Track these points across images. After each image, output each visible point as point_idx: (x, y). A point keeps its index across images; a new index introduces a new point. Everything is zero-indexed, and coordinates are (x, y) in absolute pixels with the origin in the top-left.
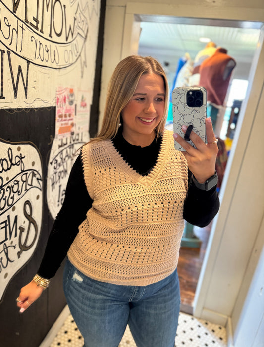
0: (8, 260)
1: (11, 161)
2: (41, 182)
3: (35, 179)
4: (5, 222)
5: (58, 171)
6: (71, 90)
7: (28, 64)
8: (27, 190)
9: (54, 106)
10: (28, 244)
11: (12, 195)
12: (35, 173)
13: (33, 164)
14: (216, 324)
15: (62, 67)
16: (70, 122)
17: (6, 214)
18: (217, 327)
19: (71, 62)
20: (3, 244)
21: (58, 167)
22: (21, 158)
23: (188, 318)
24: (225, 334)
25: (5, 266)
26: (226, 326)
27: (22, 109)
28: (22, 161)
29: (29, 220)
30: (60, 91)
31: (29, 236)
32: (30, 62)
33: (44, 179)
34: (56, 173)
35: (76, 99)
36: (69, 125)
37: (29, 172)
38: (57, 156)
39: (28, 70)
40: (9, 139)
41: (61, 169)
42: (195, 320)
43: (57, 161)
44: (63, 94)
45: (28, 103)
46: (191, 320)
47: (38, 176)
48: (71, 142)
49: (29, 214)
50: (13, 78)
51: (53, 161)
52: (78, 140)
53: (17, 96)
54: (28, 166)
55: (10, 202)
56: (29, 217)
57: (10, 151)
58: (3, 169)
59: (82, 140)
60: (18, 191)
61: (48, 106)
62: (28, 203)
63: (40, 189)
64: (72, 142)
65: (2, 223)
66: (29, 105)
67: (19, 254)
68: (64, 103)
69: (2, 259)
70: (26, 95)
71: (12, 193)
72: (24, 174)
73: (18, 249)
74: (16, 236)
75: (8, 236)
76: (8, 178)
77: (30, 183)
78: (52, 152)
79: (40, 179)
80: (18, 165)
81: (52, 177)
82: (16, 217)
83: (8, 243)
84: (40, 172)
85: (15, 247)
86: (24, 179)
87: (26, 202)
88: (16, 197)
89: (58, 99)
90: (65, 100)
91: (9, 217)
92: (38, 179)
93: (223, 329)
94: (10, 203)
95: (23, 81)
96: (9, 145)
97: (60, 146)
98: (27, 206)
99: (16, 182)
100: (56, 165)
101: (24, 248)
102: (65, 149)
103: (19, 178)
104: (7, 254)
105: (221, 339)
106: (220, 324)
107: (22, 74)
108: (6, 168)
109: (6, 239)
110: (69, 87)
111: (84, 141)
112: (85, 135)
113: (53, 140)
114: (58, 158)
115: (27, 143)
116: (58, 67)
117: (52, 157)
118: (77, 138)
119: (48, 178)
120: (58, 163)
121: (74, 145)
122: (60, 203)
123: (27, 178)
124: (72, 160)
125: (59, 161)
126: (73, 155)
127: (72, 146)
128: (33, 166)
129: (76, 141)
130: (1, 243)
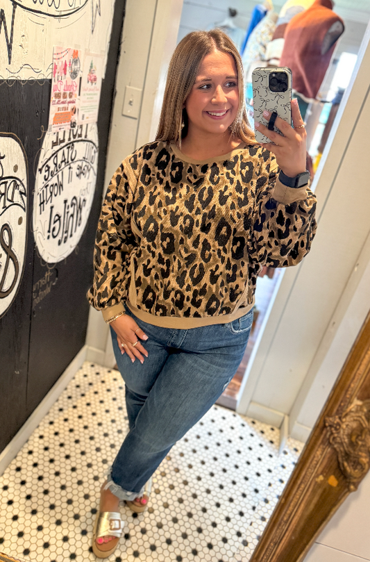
2: (25, 198)
3: (17, 192)
5: (50, 183)
6: (76, 53)
7: (15, 7)
8: (5, 208)
9: (49, 78)
12: (18, 182)
13: (16, 168)
14: (267, 424)
15: (63, 13)
16: (71, 106)
18: (269, 427)
19: (77, 5)
21: (50, 177)
23: (228, 413)
24: (277, 437)
26: (280, 428)
27: (3, 81)
29: (7, 253)
30: (58, 54)
31: (7, 276)
32: (17, 4)
33: (30, 193)
34: (46, 187)
35: (81, 69)
36: (69, 110)
37: (9, 181)
38: (49, 159)
39: (13, 17)
41: (54, 180)
42: (238, 417)
43: (49, 168)
44: (63, 60)
45: (12, 71)
46: (232, 417)
47: (21, 188)
48: (70, 139)
49: (8, 245)
51: (43, 166)
52: (80, 136)
54: (8, 171)
56: (7, 249)
59: (86, 137)
61: (41, 77)
62: (6, 227)
63: (24, 209)
64: (72, 140)
66: (12, 75)
68: (63, 75)
70: (10, 57)
72: (3, 183)
77: (10, 198)
78: (43, 152)
79: (25, 194)
81: (41, 192)
84: (25, 182)
86: (3, 191)
87: (3, 226)
89: (56, 67)
90: (65, 70)
92: (21, 193)
93: (277, 430)
95: (6, 34)
97: (54, 144)
98: (6, 233)
100: (47, 174)
102: (61, 149)
105: (272, 442)
106: (273, 425)
107: (5, 23)
110: (73, 48)
111: (89, 138)
112: (91, 129)
113: (45, 134)
114: (51, 164)
115: (9, 136)
116: (57, 14)
117: (42, 160)
118: (79, 132)
119: (35, 194)
120: (51, 170)
121: (75, 144)
122: (51, 234)
123: (6, 189)
124: (70, 168)
125: (52, 167)
126: (72, 160)
127: (71, 145)
128: (15, 171)
129: (78, 138)
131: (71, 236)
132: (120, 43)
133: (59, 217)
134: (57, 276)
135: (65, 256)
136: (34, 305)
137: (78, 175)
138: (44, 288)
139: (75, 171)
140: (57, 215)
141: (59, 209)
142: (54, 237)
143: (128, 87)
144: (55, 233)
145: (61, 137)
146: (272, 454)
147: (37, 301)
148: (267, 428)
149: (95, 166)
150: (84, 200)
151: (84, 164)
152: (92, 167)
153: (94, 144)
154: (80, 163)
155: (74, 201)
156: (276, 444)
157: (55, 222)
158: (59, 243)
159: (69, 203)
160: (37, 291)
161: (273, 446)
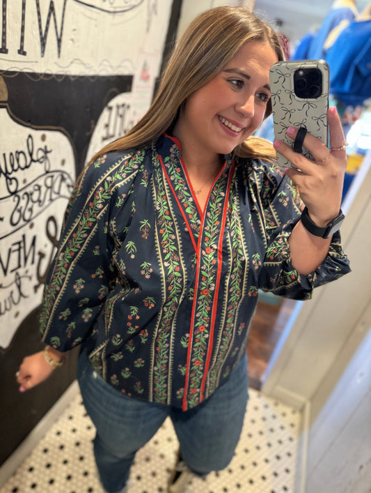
0: (21, 294)
1: (31, 155)
3: (64, 185)
4: (19, 243)
8: (51, 200)
11: (29, 206)
12: (65, 176)
13: (63, 162)
15: (118, 10)
17: (20, 233)
19: (134, 3)
20: (14, 273)
22: (46, 152)
25: (16, 302)
27: (51, 75)
28: (47, 158)
29: (52, 242)
37: (56, 175)
39: (64, 9)
40: (29, 122)
45: (62, 66)
47: (68, 181)
49: (53, 235)
50: (40, 21)
53: (46, 52)
54: (55, 165)
55: (27, 216)
56: (53, 239)
57: (30, 140)
58: (19, 167)
60: (39, 201)
61: (92, 73)
62: (52, 219)
65: (14, 244)
66: (62, 69)
67: (36, 288)
69: (12, 293)
70: (59, 51)
71: (30, 204)
72: (49, 177)
73: (35, 282)
74: (33, 262)
75: (22, 263)
76: (25, 181)
77: (57, 191)
78: (91, 146)
79: (72, 187)
80: (41, 163)
82: (34, 239)
83: (21, 271)
84: (73, 175)
85: (30, 277)
86: (49, 184)
87: (49, 218)
88: (36, 208)
91: (24, 236)
92: (68, 186)
95: (56, 27)
96: (28, 131)
97: (104, 139)
98: (51, 224)
99: (36, 188)
103: (41, 182)
104: (19, 287)
107: (55, 15)
108: (22, 165)
109: (19, 266)
113: (94, 129)
115: (56, 130)
116: (112, 10)
123: (53, 183)
128: (63, 165)
130: (12, 271)
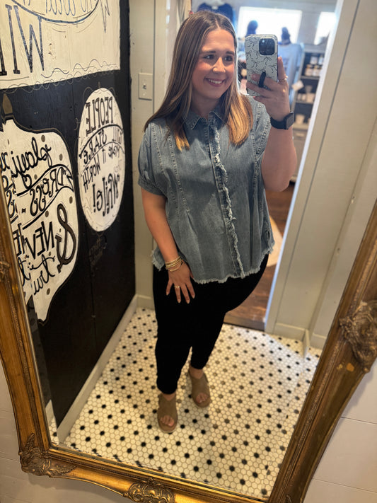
0: (49, 274)
1: (36, 154)
2: (72, 181)
3: (64, 176)
4: (40, 229)
5: (89, 165)
7: (40, 21)
8: (58, 191)
9: (76, 76)
10: (68, 256)
11: (42, 197)
12: (65, 169)
13: (61, 157)
14: (292, 338)
15: (79, 19)
17: (40, 220)
18: (293, 341)
19: (90, 10)
20: (41, 255)
21: (89, 160)
22: (47, 150)
23: (258, 334)
25: (46, 280)
26: (303, 340)
27: (40, 85)
28: (48, 155)
29: (64, 227)
31: (68, 247)
32: (42, 17)
33: (75, 176)
34: (87, 169)
37: (58, 168)
38: (86, 145)
39: (40, 29)
40: (31, 127)
41: (92, 163)
42: (267, 336)
43: (87, 153)
45: (46, 76)
46: (262, 337)
47: (67, 173)
48: (99, 126)
49: (64, 220)
50: (25, 43)
51: (82, 152)
52: (107, 122)
53: (33, 68)
54: (56, 161)
55: (42, 205)
56: (64, 224)
57: (34, 142)
58: (30, 165)
59: (112, 122)
60: (49, 192)
61: (69, 77)
62: (60, 207)
63: (72, 190)
64: (102, 126)
65: (36, 231)
67: (59, 268)
69: (42, 272)
70: (43, 65)
71: (43, 195)
72: (53, 171)
73: (57, 262)
74: (53, 246)
75: (45, 247)
76: (36, 177)
77: (60, 183)
78: (80, 140)
79: (71, 177)
80: (45, 160)
81: (84, 174)
82: (51, 224)
83: (46, 254)
84: (70, 168)
85: (53, 259)
86: (54, 178)
87: (59, 206)
88: (48, 200)
91: (43, 223)
92: (68, 177)
93: (300, 343)
94: (42, 207)
95: (37, 45)
96: (32, 135)
97: (88, 132)
98: (61, 211)
99: (45, 181)
100: (86, 158)
101: (63, 261)
102: (94, 135)
103: (47, 176)
104: (46, 267)
105: (297, 352)
106: (296, 338)
107: (34, 35)
108: (32, 164)
109: (44, 250)
111: (115, 123)
112: (116, 114)
113: (79, 124)
114: (88, 149)
115: (51, 131)
116: (75, 20)
117: (80, 147)
118: (106, 119)
119: (79, 176)
120: (88, 154)
121: (104, 129)
122: (96, 208)
123: (56, 176)
124: (103, 150)
125: (89, 152)
126: (104, 143)
127: (101, 131)
128: (61, 159)
129: (106, 124)
130: (39, 254)
131: (112, 207)
132: (128, 36)
133: (101, 193)
134: (106, 241)
135: (110, 224)
136: (92, 266)
137: (110, 156)
138: (97, 252)
139: (107, 152)
140: (99, 191)
141: (100, 186)
142: (99, 210)
143: (140, 73)
144: (99, 207)
145: (92, 126)
146: (299, 361)
147: (93, 263)
148: (292, 342)
149: (123, 145)
150: (118, 176)
151: (114, 145)
152: (120, 147)
153: (119, 127)
154: (110, 145)
155: (110, 178)
156: (301, 353)
157: (98, 197)
158: (104, 215)
159: (106, 180)
160: (92, 256)
161: (299, 355)
